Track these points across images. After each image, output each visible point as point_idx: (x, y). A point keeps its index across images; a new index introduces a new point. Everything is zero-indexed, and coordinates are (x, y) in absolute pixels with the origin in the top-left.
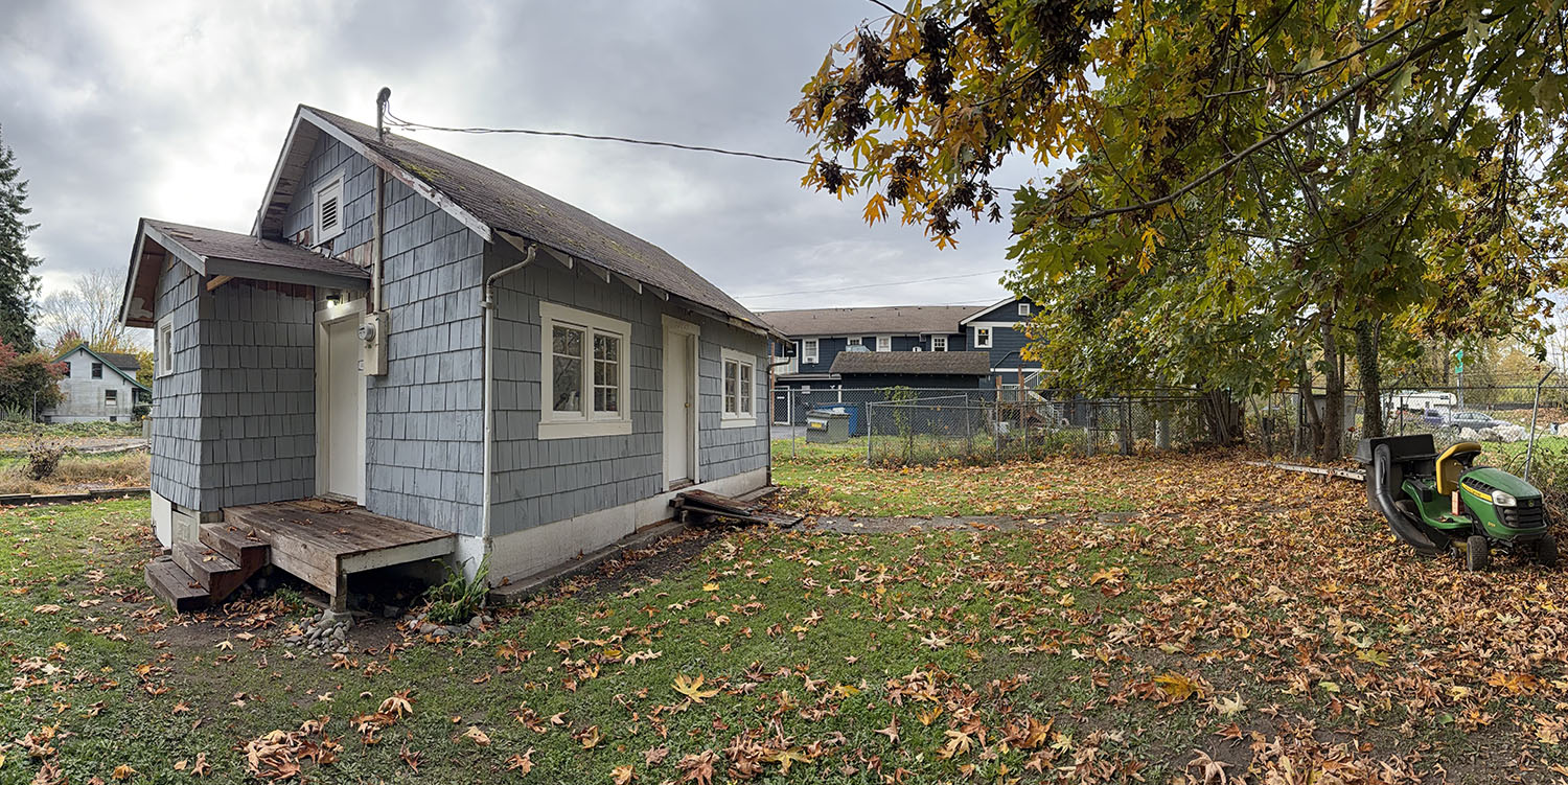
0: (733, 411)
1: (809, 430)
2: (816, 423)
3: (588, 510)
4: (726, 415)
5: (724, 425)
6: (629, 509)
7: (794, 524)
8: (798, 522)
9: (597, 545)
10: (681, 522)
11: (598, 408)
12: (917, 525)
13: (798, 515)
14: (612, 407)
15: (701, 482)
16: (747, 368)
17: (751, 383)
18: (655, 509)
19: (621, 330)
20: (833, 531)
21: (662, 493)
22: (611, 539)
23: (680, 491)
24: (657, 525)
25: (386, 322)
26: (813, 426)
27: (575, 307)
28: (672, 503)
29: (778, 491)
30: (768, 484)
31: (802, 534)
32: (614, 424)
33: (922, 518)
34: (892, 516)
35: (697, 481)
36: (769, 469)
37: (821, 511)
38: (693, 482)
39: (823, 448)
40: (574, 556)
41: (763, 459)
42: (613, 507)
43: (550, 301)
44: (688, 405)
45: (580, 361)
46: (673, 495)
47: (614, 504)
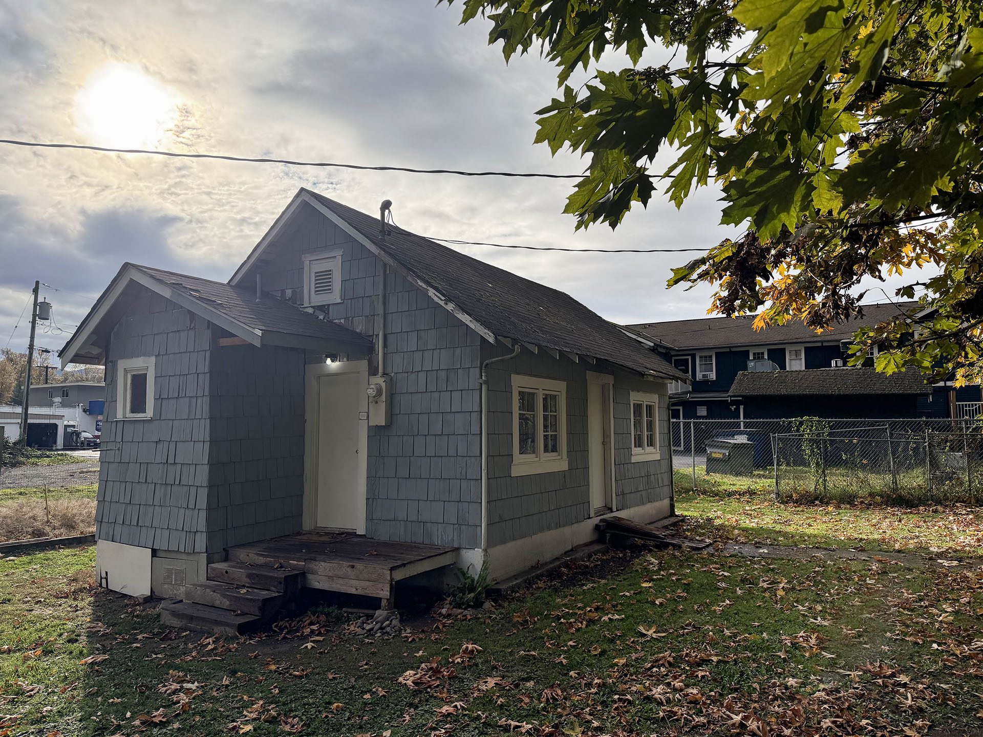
0: (640, 446)
1: (708, 460)
2: (717, 454)
3: (542, 530)
4: (636, 450)
5: (634, 459)
6: (567, 530)
7: (704, 547)
8: (708, 546)
9: (548, 557)
10: (606, 543)
11: (546, 450)
12: (819, 554)
13: (707, 540)
14: (554, 449)
15: (617, 510)
16: (650, 406)
17: (655, 421)
18: (584, 531)
19: (559, 388)
20: (739, 555)
21: (589, 518)
22: (557, 553)
23: (602, 517)
24: (586, 545)
25: (391, 383)
26: (714, 455)
27: (531, 375)
28: (597, 527)
29: (683, 521)
30: (672, 514)
31: (713, 555)
32: (556, 463)
33: (826, 549)
34: (796, 546)
35: (614, 509)
36: (672, 499)
37: (728, 539)
38: (611, 510)
39: (725, 480)
40: (534, 565)
41: (666, 490)
42: (557, 528)
43: (518, 374)
44: (605, 443)
45: (534, 415)
46: (596, 520)
47: (559, 525)
